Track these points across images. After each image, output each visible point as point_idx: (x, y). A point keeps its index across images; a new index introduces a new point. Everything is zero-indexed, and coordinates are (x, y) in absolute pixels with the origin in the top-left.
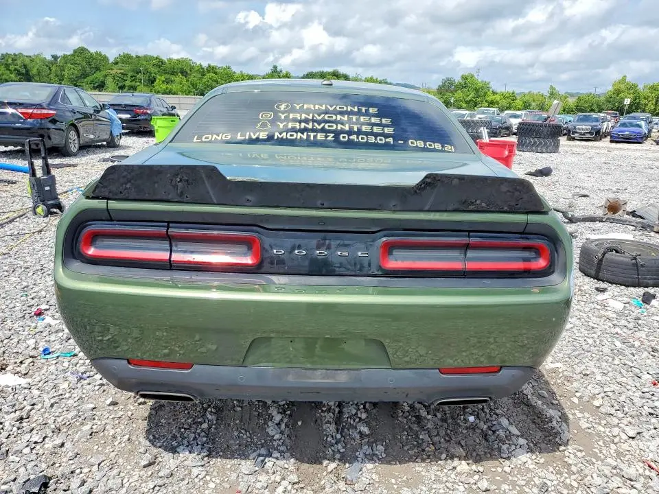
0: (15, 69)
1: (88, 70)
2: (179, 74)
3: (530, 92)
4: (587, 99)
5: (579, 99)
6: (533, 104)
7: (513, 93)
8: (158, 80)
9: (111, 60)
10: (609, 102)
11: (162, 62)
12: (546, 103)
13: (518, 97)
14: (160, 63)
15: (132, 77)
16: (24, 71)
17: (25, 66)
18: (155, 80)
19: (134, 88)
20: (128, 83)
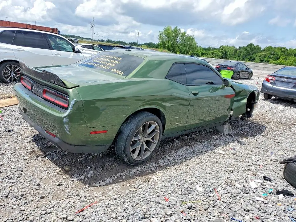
0: (222, 52)
1: (251, 53)
2: (293, 56)
8: (281, 58)
9: (262, 49)
11: (286, 50)
14: (285, 51)
15: (269, 56)
16: (224, 52)
17: (225, 51)
18: (279, 58)
19: (268, 61)
20: (266, 59)
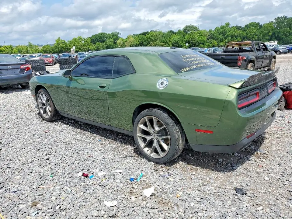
3: (19, 45)
4: (47, 47)
5: (44, 47)
6: (23, 50)
7: (11, 46)
10: (56, 48)
12: (29, 50)
13: (14, 48)
